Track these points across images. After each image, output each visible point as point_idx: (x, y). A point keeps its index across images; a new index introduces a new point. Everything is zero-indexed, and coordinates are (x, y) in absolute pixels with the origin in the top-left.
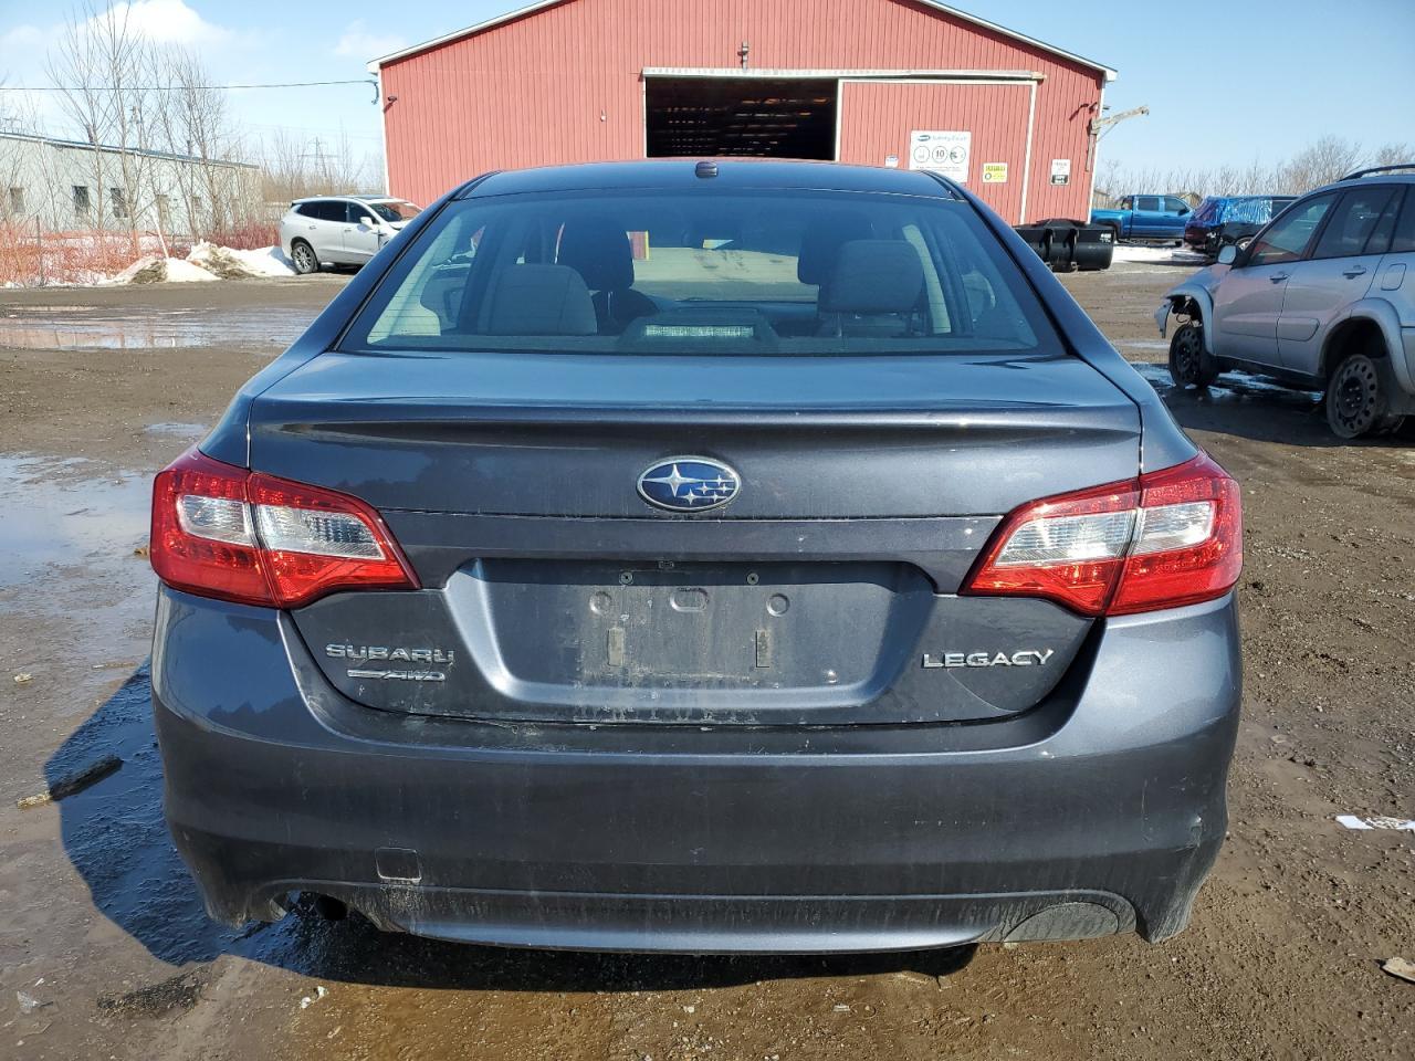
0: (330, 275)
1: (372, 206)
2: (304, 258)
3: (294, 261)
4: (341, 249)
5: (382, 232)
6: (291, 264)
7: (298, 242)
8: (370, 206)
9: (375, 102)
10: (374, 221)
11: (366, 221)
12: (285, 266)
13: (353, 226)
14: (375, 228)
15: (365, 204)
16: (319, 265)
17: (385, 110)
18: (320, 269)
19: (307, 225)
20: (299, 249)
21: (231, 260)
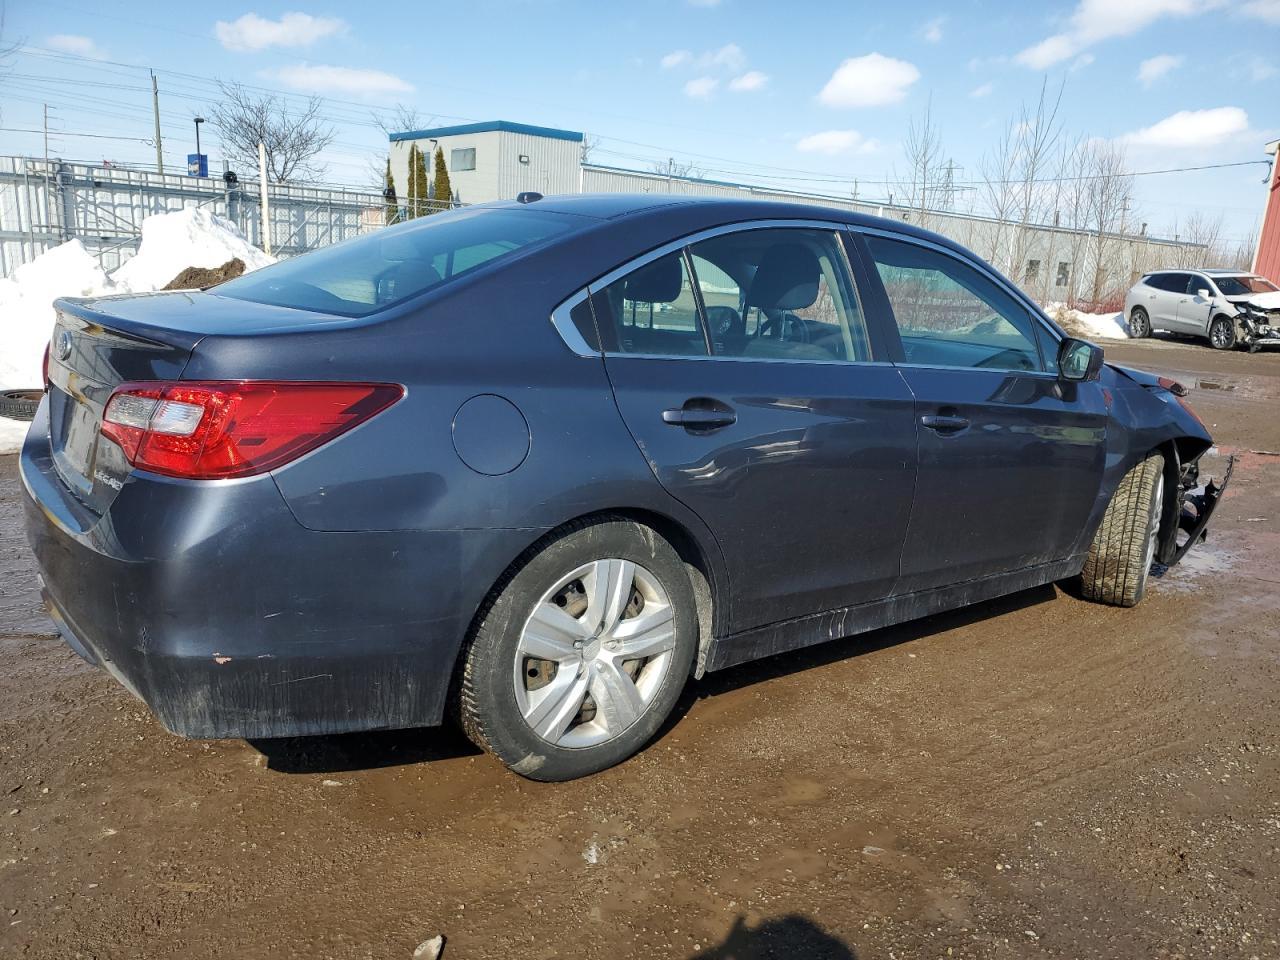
0: (1159, 341)
1: (1214, 280)
2: (1139, 323)
3: (1129, 326)
4: (1174, 318)
5: (1215, 305)
6: (1127, 329)
7: (1138, 309)
8: (1213, 279)
9: (1266, 182)
10: (1212, 294)
11: (1204, 293)
12: (1122, 330)
13: (1189, 298)
14: (1210, 300)
15: (1208, 277)
16: (1151, 330)
17: (1273, 189)
18: (1151, 335)
19: (1149, 295)
20: (1137, 316)
21: (1074, 321)
